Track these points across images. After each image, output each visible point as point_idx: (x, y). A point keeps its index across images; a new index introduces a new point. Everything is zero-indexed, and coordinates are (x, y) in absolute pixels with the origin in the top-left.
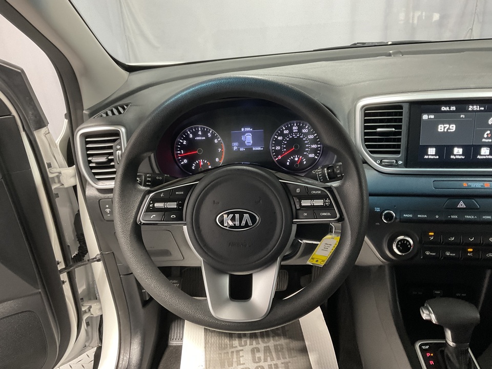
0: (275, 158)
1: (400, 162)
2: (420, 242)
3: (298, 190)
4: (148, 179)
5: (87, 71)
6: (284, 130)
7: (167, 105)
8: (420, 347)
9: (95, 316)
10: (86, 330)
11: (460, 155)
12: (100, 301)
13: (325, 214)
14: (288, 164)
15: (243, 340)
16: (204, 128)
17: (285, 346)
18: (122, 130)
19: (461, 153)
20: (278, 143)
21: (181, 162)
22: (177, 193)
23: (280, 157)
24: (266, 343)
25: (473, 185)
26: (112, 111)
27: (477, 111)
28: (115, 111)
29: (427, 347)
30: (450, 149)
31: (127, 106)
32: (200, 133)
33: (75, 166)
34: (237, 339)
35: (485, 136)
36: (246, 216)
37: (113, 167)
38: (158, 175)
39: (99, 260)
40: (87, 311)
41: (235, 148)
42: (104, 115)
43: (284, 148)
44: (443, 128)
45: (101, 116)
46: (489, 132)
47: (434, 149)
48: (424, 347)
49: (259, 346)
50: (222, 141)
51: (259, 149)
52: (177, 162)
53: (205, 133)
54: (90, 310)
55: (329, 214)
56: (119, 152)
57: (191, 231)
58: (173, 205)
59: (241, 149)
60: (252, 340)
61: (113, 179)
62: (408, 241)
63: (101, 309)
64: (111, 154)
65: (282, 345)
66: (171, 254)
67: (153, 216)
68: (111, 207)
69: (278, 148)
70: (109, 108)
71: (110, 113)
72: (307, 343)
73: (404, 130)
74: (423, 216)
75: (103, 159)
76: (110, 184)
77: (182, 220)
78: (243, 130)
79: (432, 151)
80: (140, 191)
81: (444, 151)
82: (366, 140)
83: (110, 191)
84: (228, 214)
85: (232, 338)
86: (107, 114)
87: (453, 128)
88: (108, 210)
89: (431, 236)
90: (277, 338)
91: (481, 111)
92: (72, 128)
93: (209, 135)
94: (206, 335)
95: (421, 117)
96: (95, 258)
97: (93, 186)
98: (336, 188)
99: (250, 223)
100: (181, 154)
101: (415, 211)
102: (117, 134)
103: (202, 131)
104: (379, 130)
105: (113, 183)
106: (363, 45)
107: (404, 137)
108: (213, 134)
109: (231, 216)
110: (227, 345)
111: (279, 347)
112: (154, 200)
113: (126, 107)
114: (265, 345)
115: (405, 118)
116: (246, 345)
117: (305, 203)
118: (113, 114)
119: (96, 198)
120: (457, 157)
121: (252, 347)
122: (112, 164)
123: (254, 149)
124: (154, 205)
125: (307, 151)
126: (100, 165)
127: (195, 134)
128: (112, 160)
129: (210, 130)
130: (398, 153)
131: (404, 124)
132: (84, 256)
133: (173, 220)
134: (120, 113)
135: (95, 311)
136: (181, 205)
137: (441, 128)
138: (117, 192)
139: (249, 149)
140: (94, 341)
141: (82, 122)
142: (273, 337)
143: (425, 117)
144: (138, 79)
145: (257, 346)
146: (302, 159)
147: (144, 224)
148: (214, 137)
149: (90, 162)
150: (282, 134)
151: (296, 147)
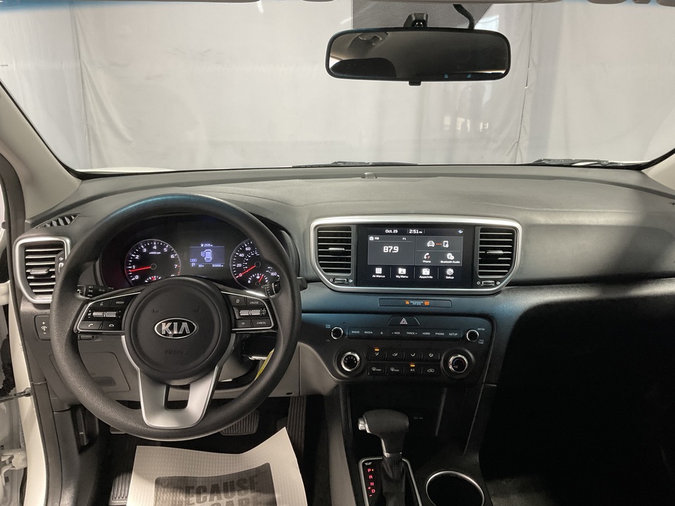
0: (236, 276)
1: (351, 281)
2: (367, 358)
3: (238, 301)
4: (90, 291)
5: (33, 180)
6: (245, 247)
7: (112, 218)
8: (363, 464)
9: (17, 468)
10: (4, 487)
11: (404, 275)
12: (25, 450)
13: (261, 323)
14: (249, 282)
15: (203, 496)
16: (160, 242)
17: (251, 500)
18: (67, 241)
19: (405, 273)
20: (240, 260)
21: (132, 278)
22: (117, 303)
23: (241, 275)
24: (230, 498)
25: (414, 303)
26: (57, 221)
27: (416, 234)
28: (61, 222)
29: (370, 463)
30: (394, 269)
31: (75, 216)
32: (155, 247)
33: (9, 282)
34: (195, 496)
35: (425, 258)
36: (185, 325)
37: (54, 280)
38: (102, 288)
39: (28, 395)
40: (7, 462)
41: (193, 265)
42: (49, 226)
43: (246, 265)
44: (387, 249)
45: (45, 226)
46: (428, 254)
47: (381, 269)
48: (366, 464)
49: (220, 502)
50: (178, 257)
51: (220, 266)
52: (127, 278)
53: (160, 248)
54: (11, 462)
55: (264, 323)
56: (62, 264)
57: (129, 340)
58: (113, 315)
59: (200, 266)
60: (212, 495)
61: (51, 293)
62: (354, 357)
63: (26, 460)
64: (52, 266)
65: (248, 499)
66: (115, 384)
67: (91, 325)
68: (48, 324)
69: (239, 265)
70: (56, 218)
71: (55, 223)
72: (277, 496)
73: (353, 250)
74: (369, 332)
75: (44, 272)
76: (47, 299)
77: (120, 329)
78: (202, 245)
79: (379, 271)
80: (80, 300)
81: (390, 270)
82: (320, 259)
83: (47, 306)
84: (167, 322)
85: (189, 493)
86: (51, 224)
87: (396, 249)
88: (44, 328)
89: (377, 352)
90: (243, 492)
91: (420, 234)
92: (11, 238)
93: (165, 250)
94: (157, 491)
95: (367, 239)
96: (24, 392)
97: (29, 301)
98: (273, 299)
99: (188, 331)
100: (132, 269)
101: (363, 328)
102: (61, 245)
103: (157, 245)
104: (330, 249)
105: (51, 298)
106: (346, 165)
107: (353, 257)
108: (169, 249)
109: (169, 324)
110: (182, 502)
111: (244, 502)
112: (93, 309)
113: (73, 218)
114: (228, 500)
115: (353, 238)
116: (205, 500)
117: (244, 313)
118: (59, 224)
119: (31, 314)
120: (402, 277)
121: (213, 502)
122: (53, 277)
123: (213, 266)
124: (92, 314)
125: (269, 270)
126: (39, 278)
127: (150, 248)
128: (53, 273)
129: (166, 245)
130: (348, 272)
131: (353, 244)
132: (10, 392)
133: (112, 329)
134: (66, 223)
135: (18, 463)
136: (120, 315)
137: (386, 249)
138: (54, 307)
139: (208, 266)
140: (12, 503)
141: (24, 232)
142: (238, 491)
143: (371, 238)
144: (92, 188)
145: (218, 502)
146: (264, 278)
147: (81, 333)
148: (170, 252)
149: (28, 274)
150: (243, 251)
151: (258, 264)
